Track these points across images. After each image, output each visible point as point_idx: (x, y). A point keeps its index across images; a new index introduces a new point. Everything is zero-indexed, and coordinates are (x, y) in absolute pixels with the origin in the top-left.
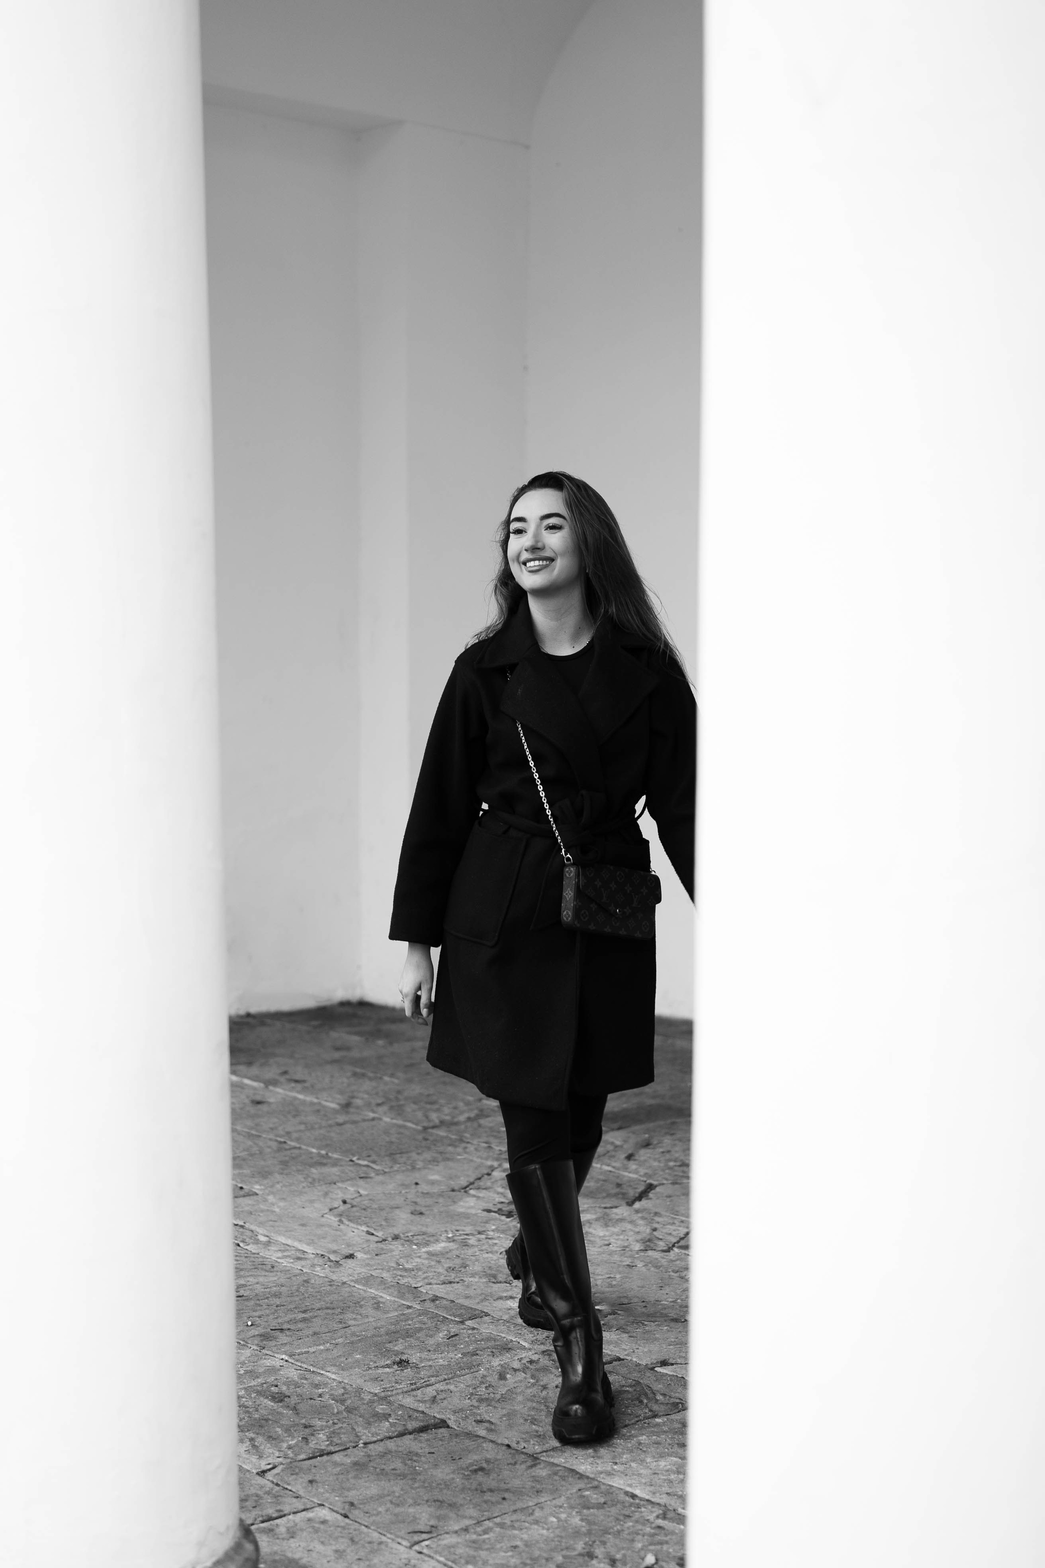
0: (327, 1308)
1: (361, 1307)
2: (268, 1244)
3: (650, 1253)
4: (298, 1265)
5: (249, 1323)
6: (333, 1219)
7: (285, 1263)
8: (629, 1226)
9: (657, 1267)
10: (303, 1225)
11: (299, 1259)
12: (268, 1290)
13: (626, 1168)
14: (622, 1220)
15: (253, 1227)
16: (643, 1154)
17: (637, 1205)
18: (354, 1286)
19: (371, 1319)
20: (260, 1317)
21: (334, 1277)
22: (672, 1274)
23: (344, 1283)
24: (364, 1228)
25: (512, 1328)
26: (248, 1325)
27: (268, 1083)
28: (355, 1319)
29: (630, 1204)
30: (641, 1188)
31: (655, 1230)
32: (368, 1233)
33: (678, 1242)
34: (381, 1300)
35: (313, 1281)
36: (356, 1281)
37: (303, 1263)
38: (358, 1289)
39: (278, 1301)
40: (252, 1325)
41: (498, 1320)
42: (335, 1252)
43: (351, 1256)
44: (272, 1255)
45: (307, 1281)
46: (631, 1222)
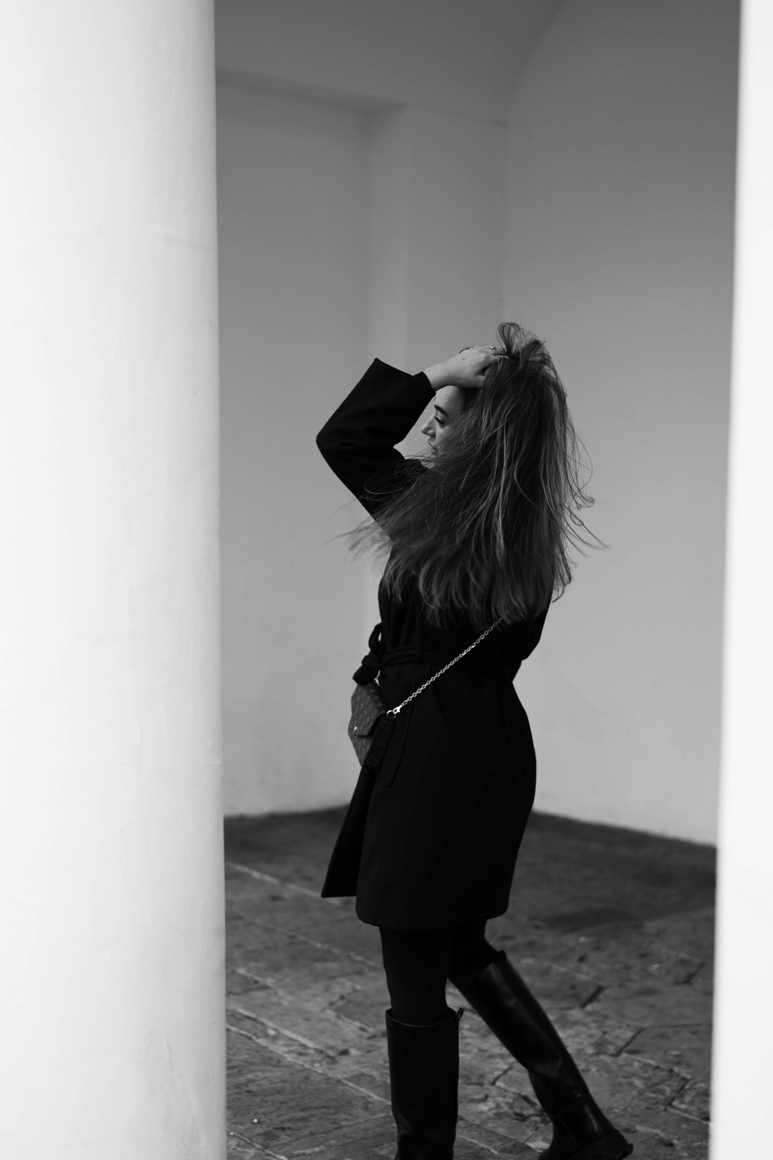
0: (323, 1107)
1: (353, 1106)
2: (275, 1038)
3: (602, 1057)
4: (300, 1061)
5: (255, 1121)
6: (331, 1014)
7: (290, 1058)
8: (582, 1029)
9: (609, 1072)
10: (306, 1019)
11: (301, 1054)
12: (273, 1086)
13: (578, 970)
14: (577, 1022)
15: (265, 1021)
16: (594, 957)
17: (589, 1008)
18: (347, 1085)
19: (361, 1120)
20: (265, 1114)
21: (330, 1074)
22: (621, 1080)
23: (339, 1081)
24: (358, 1024)
25: (483, 1135)
26: (254, 1124)
27: (286, 880)
28: (347, 1120)
29: (583, 1006)
30: (592, 990)
31: (605, 1033)
32: (361, 1028)
33: (626, 1046)
34: (371, 1100)
35: (312, 1078)
36: (350, 1079)
37: (305, 1058)
38: (352, 1088)
39: (281, 1098)
40: (258, 1122)
41: (471, 1125)
42: (332, 1048)
43: (345, 1053)
44: (279, 1049)
45: (307, 1078)
46: (585, 1025)
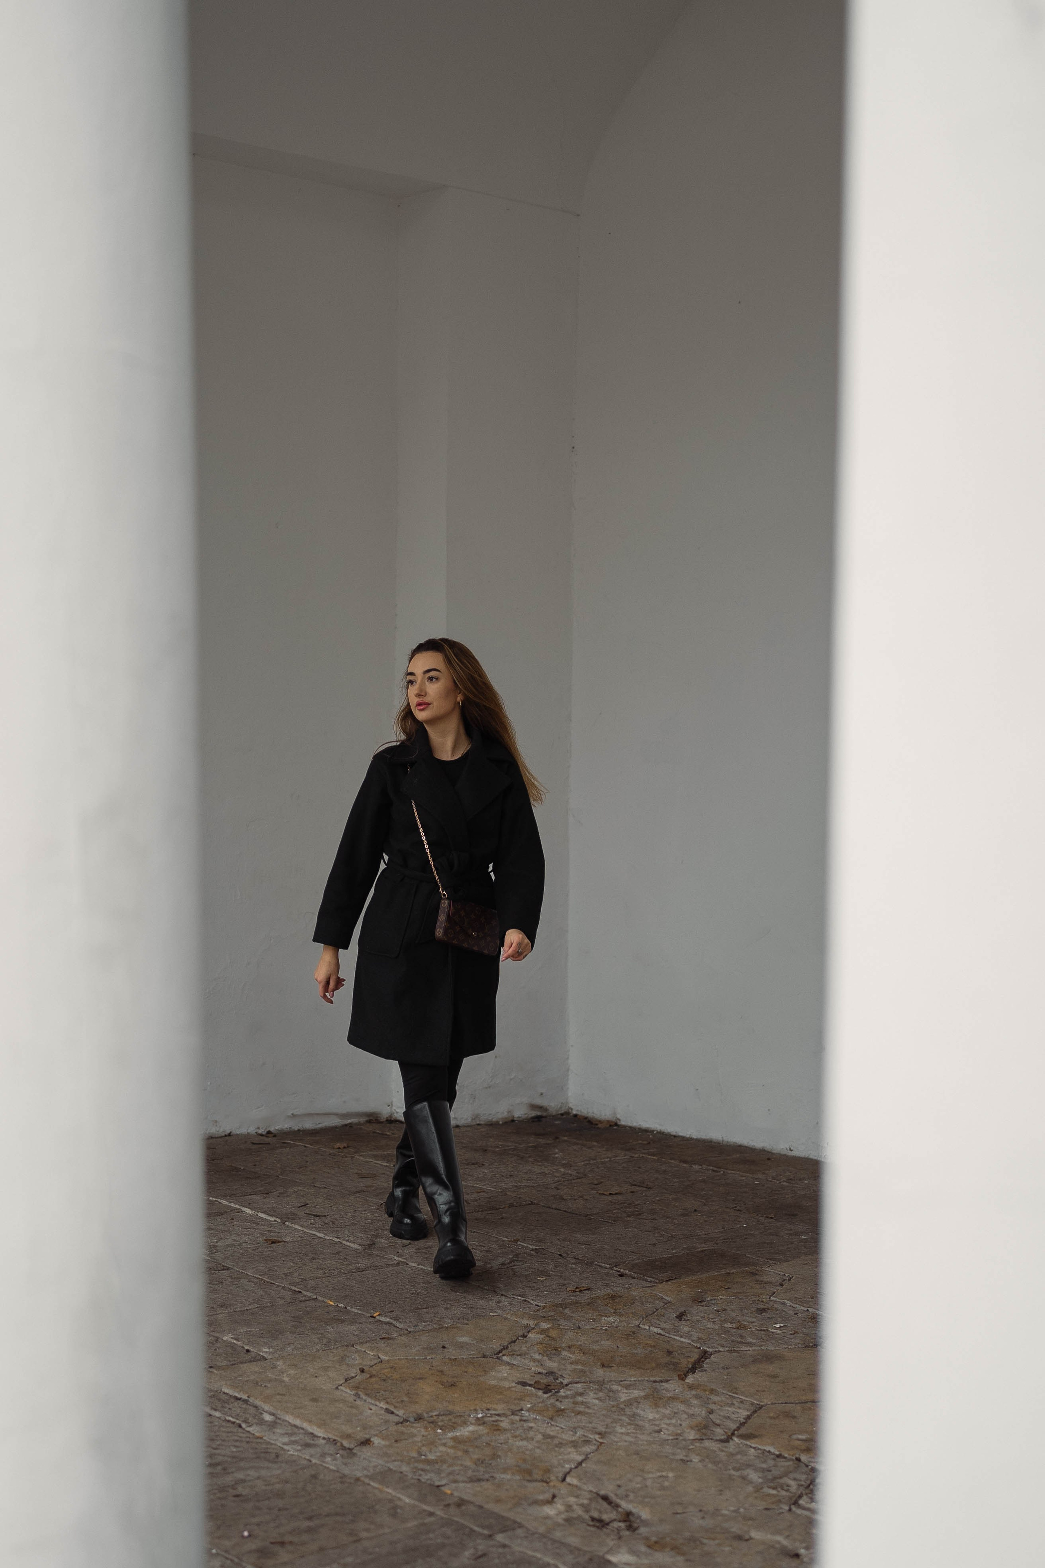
0: (337, 1514)
1: (376, 1512)
2: (273, 1425)
3: (707, 1443)
4: (306, 1454)
5: (246, 1534)
6: (347, 1392)
7: (291, 1450)
8: (682, 1407)
9: (716, 1463)
10: (315, 1400)
11: (307, 1445)
12: (270, 1488)
13: (676, 1331)
14: (673, 1398)
15: (258, 1403)
16: (697, 1312)
17: (690, 1379)
18: (369, 1484)
19: (387, 1530)
20: (258, 1525)
21: (346, 1471)
22: (732, 1472)
23: (358, 1479)
24: (383, 1405)
25: (550, 1547)
26: (243, 1537)
27: (287, 1217)
28: (367, 1530)
29: (682, 1378)
30: (695, 1356)
31: (711, 1412)
32: (387, 1411)
33: (738, 1429)
34: (399, 1503)
35: (321, 1477)
36: (371, 1478)
37: (312, 1451)
38: (374, 1488)
39: (280, 1503)
40: (250, 1536)
41: (533, 1534)
42: (348, 1436)
43: (367, 1442)
44: (278, 1439)
45: (314, 1477)
46: (685, 1402)
